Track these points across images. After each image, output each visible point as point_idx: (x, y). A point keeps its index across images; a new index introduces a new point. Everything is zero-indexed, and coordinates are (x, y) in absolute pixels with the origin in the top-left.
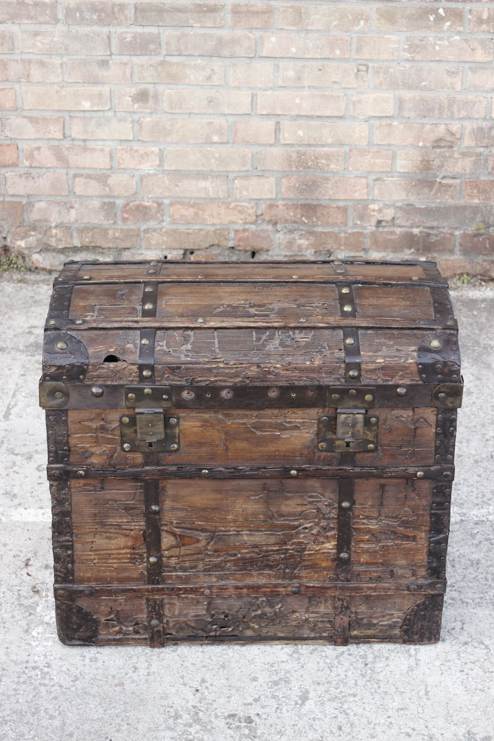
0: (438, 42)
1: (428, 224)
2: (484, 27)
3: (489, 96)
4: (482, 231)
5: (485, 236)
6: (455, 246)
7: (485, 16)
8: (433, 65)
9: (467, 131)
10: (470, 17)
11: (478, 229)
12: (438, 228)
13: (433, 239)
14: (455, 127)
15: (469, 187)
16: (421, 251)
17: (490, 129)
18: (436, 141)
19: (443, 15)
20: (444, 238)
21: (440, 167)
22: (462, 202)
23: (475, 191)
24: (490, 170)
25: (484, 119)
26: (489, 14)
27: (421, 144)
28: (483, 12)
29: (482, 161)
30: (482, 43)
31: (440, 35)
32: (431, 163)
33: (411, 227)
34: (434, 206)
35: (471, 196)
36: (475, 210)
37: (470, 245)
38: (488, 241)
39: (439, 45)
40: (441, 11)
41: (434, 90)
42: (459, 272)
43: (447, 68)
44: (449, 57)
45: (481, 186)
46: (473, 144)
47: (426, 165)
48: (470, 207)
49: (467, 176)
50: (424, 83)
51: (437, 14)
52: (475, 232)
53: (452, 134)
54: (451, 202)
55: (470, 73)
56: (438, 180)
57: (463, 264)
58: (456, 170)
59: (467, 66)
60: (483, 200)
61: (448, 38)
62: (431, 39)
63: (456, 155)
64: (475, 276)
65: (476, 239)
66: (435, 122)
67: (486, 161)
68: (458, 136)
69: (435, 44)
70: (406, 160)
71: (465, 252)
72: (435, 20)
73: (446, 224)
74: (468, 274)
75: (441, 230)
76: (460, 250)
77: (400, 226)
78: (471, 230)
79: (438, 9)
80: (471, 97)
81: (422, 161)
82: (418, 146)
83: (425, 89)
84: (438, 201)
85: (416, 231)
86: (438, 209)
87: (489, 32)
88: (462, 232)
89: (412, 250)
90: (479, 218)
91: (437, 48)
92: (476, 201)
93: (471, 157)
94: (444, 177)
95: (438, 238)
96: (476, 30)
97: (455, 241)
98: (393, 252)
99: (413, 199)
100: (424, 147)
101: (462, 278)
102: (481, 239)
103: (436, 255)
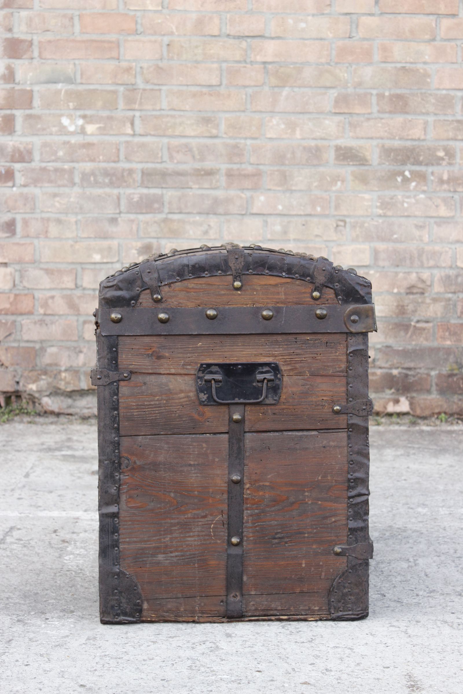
0: (407, 200)
1: (406, 366)
2: (445, 186)
3: (453, 247)
4: (456, 371)
5: (458, 377)
6: (431, 386)
7: (445, 177)
8: (402, 220)
9: (436, 279)
10: (432, 178)
11: (452, 370)
12: (415, 368)
13: (411, 380)
14: (425, 275)
15: (441, 330)
16: (401, 391)
17: (456, 276)
18: (409, 288)
19: (409, 176)
20: (421, 379)
21: (414, 311)
22: (435, 344)
23: (447, 334)
24: (459, 314)
25: (451, 267)
26: (449, 176)
27: (395, 291)
28: (443, 174)
29: (451, 306)
30: (445, 200)
31: (407, 194)
32: (406, 308)
33: (391, 368)
34: (410, 347)
35: (443, 338)
36: (448, 351)
37: (445, 385)
38: (461, 381)
39: (407, 203)
40: (407, 173)
41: (404, 242)
42: (437, 411)
43: (415, 222)
44: (417, 213)
45: (452, 329)
46: (442, 290)
47: (401, 310)
48: (443, 348)
49: (439, 320)
51: (404, 176)
52: (449, 372)
53: (423, 282)
55: (435, 226)
56: (413, 324)
57: (440, 403)
58: (429, 314)
59: (432, 220)
60: (455, 342)
61: (415, 196)
62: (400, 197)
63: (428, 301)
64: (452, 415)
65: (450, 379)
66: (407, 271)
67: (455, 306)
68: (428, 283)
69: (404, 202)
70: (383, 305)
71: (442, 391)
72: (402, 181)
73: (422, 365)
74: (445, 413)
75: (418, 370)
76: (437, 390)
77: (379, 367)
78: (445, 370)
79: (404, 171)
80: (437, 248)
81: (397, 306)
82: (393, 293)
83: (397, 241)
84: (414, 343)
85: (395, 372)
86: (414, 351)
88: (437, 372)
89: (393, 390)
90: (451, 359)
91: (406, 205)
92: (449, 343)
93: (441, 302)
94: (418, 321)
95: (416, 378)
96: (438, 189)
97: (431, 381)
98: (374, 392)
99: (391, 342)
100: (399, 293)
101: (440, 417)
102: (455, 379)
103: (414, 395)
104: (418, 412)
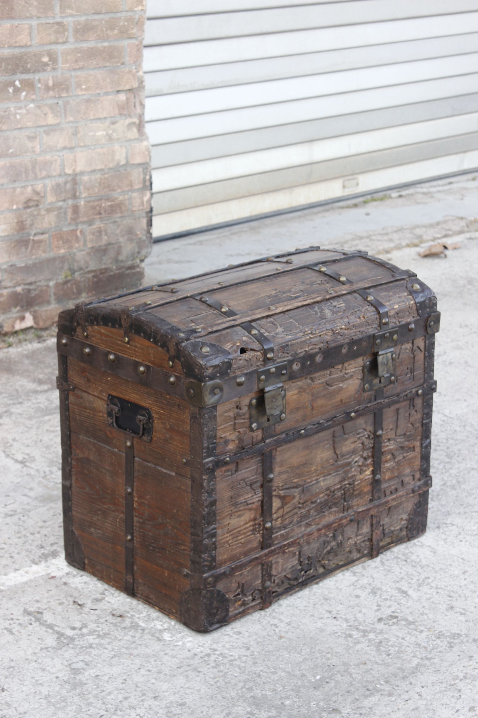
0: (19, 111)
1: (29, 281)
2: (51, 93)
3: (61, 154)
4: (69, 278)
5: (71, 282)
6: (50, 296)
7: (51, 83)
8: (16, 133)
9: (48, 189)
10: (39, 85)
11: (66, 277)
12: (35, 282)
13: (33, 294)
14: (39, 187)
15: (55, 240)
16: (25, 308)
17: (66, 183)
18: (26, 203)
19: (19, 86)
20: (41, 291)
21: (32, 225)
22: (51, 255)
23: (61, 242)
24: (69, 221)
25: (60, 175)
26: (54, 81)
27: (15, 207)
28: (48, 80)
29: (63, 214)
30: (51, 107)
31: (19, 105)
32: (25, 223)
33: (15, 287)
34: (31, 262)
35: (58, 247)
36: (63, 259)
37: (61, 292)
38: (74, 286)
39: (19, 114)
40: (17, 83)
41: (19, 155)
43: (27, 134)
44: (29, 124)
45: (65, 237)
46: (54, 199)
47: (21, 226)
48: (59, 257)
49: (53, 230)
50: (11, 151)
51: (15, 86)
52: (64, 280)
53: (38, 193)
54: (44, 256)
55: (45, 136)
56: (31, 238)
58: (44, 225)
59: (41, 130)
60: (68, 248)
61: (26, 106)
62: (12, 109)
63: (43, 212)
65: (65, 287)
66: (23, 185)
67: (65, 213)
68: (42, 195)
69: (16, 113)
70: (5, 224)
71: (59, 300)
72: (14, 91)
73: (42, 277)
75: (38, 284)
76: (55, 300)
77: (6, 288)
78: (61, 279)
79: (15, 81)
80: (48, 157)
81: (17, 223)
82: (12, 210)
83: (13, 155)
84: (34, 257)
85: (19, 289)
86: (34, 265)
87: (55, 97)
88: (54, 282)
89: (18, 308)
90: (66, 266)
91: (18, 117)
92: (62, 251)
93: (54, 211)
94: (35, 235)
95: (37, 292)
96: (45, 96)
97: (50, 292)
98: (3, 313)
99: (15, 260)
100: (18, 209)
102: (69, 285)
103: (37, 308)
104: (41, 324)
